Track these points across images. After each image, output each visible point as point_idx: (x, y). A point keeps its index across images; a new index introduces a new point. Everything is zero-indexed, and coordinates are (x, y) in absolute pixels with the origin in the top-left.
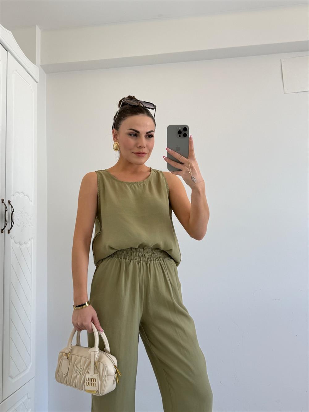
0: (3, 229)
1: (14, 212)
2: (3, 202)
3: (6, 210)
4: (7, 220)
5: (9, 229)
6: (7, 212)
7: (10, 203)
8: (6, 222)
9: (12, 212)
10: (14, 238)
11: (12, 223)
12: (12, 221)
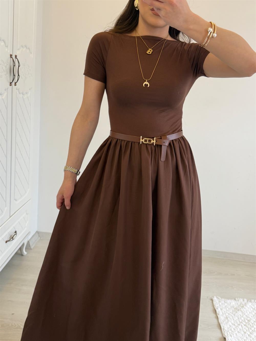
0: (11, 82)
1: (20, 66)
2: (11, 57)
3: (14, 65)
4: (15, 74)
5: (16, 82)
6: (15, 67)
7: (17, 57)
8: (14, 76)
9: (19, 66)
10: (18, 89)
11: (19, 76)
12: (19, 75)
